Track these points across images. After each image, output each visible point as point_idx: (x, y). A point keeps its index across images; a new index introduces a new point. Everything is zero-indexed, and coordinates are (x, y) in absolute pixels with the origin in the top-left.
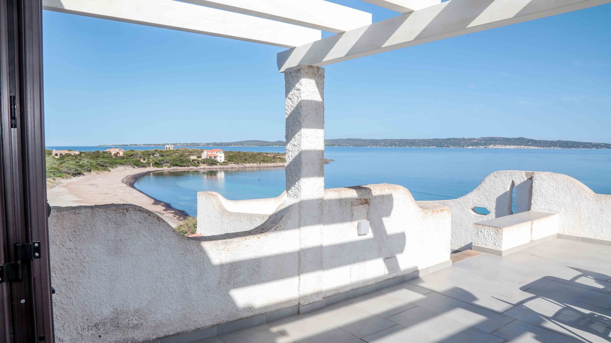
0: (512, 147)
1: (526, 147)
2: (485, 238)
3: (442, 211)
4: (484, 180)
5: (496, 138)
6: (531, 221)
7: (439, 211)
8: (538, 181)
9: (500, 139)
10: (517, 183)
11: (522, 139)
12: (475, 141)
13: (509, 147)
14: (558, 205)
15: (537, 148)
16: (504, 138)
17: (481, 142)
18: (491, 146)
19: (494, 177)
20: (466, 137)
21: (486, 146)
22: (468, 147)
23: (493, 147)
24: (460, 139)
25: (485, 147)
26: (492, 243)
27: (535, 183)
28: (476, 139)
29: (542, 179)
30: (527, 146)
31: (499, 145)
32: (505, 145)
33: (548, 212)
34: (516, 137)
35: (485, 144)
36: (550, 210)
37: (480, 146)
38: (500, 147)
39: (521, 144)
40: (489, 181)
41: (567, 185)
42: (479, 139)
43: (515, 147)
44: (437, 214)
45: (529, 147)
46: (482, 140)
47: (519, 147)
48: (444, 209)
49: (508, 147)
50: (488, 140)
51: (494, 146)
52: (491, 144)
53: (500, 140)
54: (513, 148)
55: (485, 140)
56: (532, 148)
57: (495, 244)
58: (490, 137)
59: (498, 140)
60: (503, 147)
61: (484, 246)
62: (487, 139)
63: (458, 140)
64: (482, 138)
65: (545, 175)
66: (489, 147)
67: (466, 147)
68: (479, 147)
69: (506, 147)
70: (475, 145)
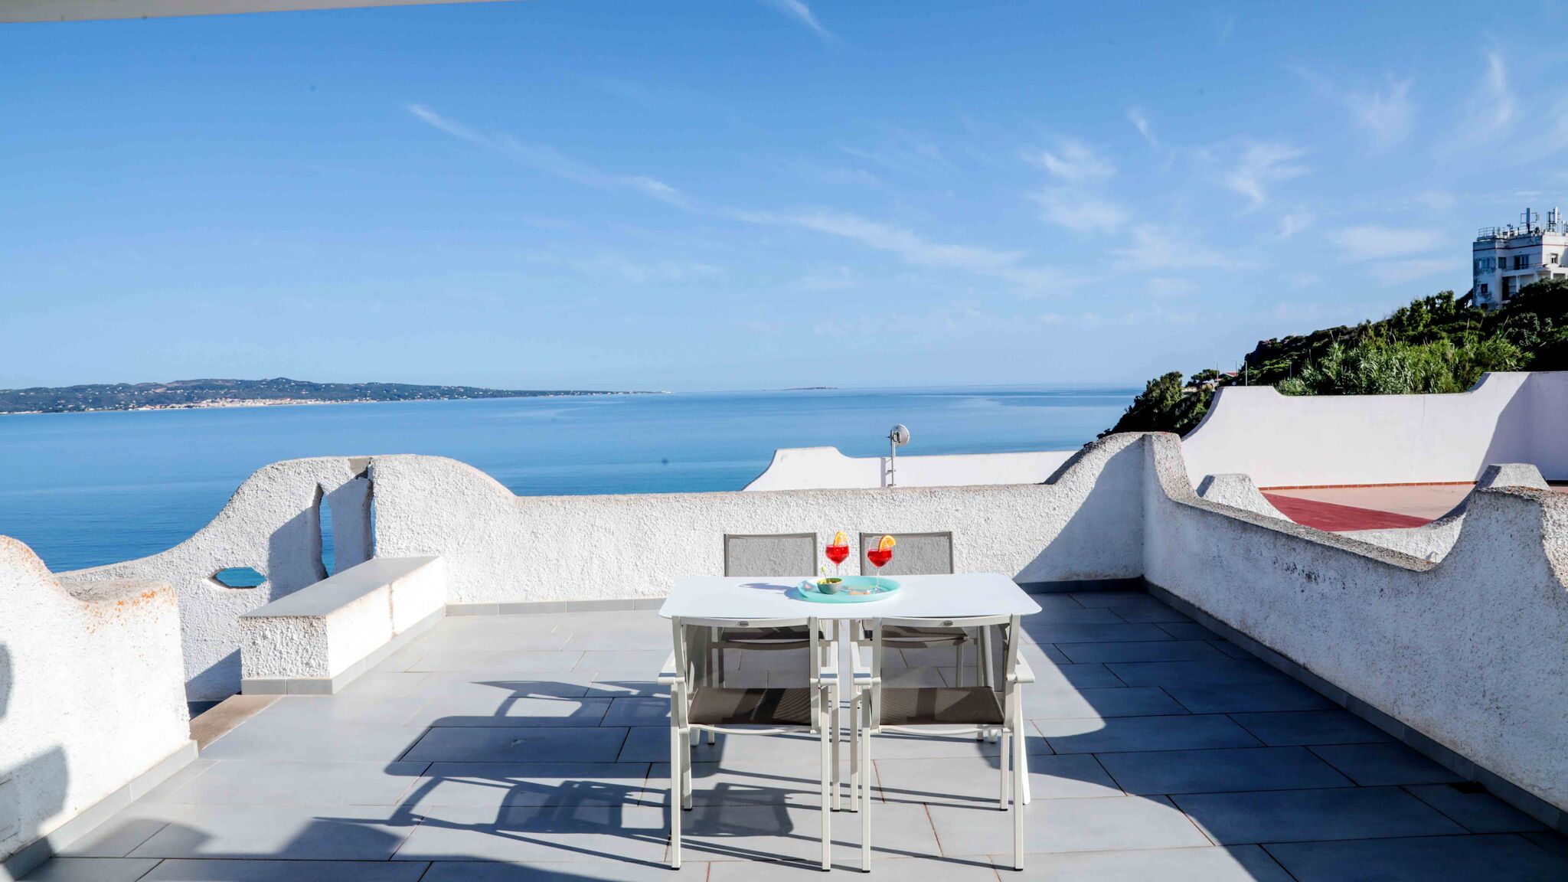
0: (260, 403)
1: (295, 402)
2: (278, 654)
3: (148, 597)
4: (240, 491)
5: (217, 380)
6: (388, 586)
7: (141, 599)
8: (386, 480)
9: (228, 384)
10: (330, 487)
11: (284, 383)
12: (158, 391)
13: (253, 405)
14: (440, 533)
15: (322, 403)
16: (237, 381)
17: (176, 393)
18: (204, 404)
19: (267, 479)
20: (133, 382)
21: (192, 404)
22: (140, 409)
23: (211, 404)
24: (113, 388)
25: (188, 407)
26: (299, 664)
27: (379, 485)
28: (161, 386)
29: (397, 475)
30: (297, 398)
31: (226, 398)
32: (243, 399)
33: (417, 555)
34: (269, 378)
35: (189, 399)
36: (423, 550)
37: (174, 405)
38: (228, 405)
39: (282, 395)
40: (254, 492)
41: (454, 483)
42: (170, 386)
43: (269, 402)
44: (135, 607)
45: (303, 401)
46: (177, 388)
47: (278, 402)
48: (155, 590)
49: (249, 403)
50: (195, 388)
51: (212, 402)
52: (204, 398)
53: (227, 387)
54: (262, 405)
55: (185, 389)
56: (309, 403)
57: (307, 664)
58: (199, 380)
59: (222, 387)
60: (238, 405)
61: (277, 677)
62: (192, 384)
63: (107, 391)
64: (177, 382)
65: (400, 462)
66: (199, 404)
67: (133, 408)
68: (173, 407)
69: (245, 404)
70: (159, 403)
